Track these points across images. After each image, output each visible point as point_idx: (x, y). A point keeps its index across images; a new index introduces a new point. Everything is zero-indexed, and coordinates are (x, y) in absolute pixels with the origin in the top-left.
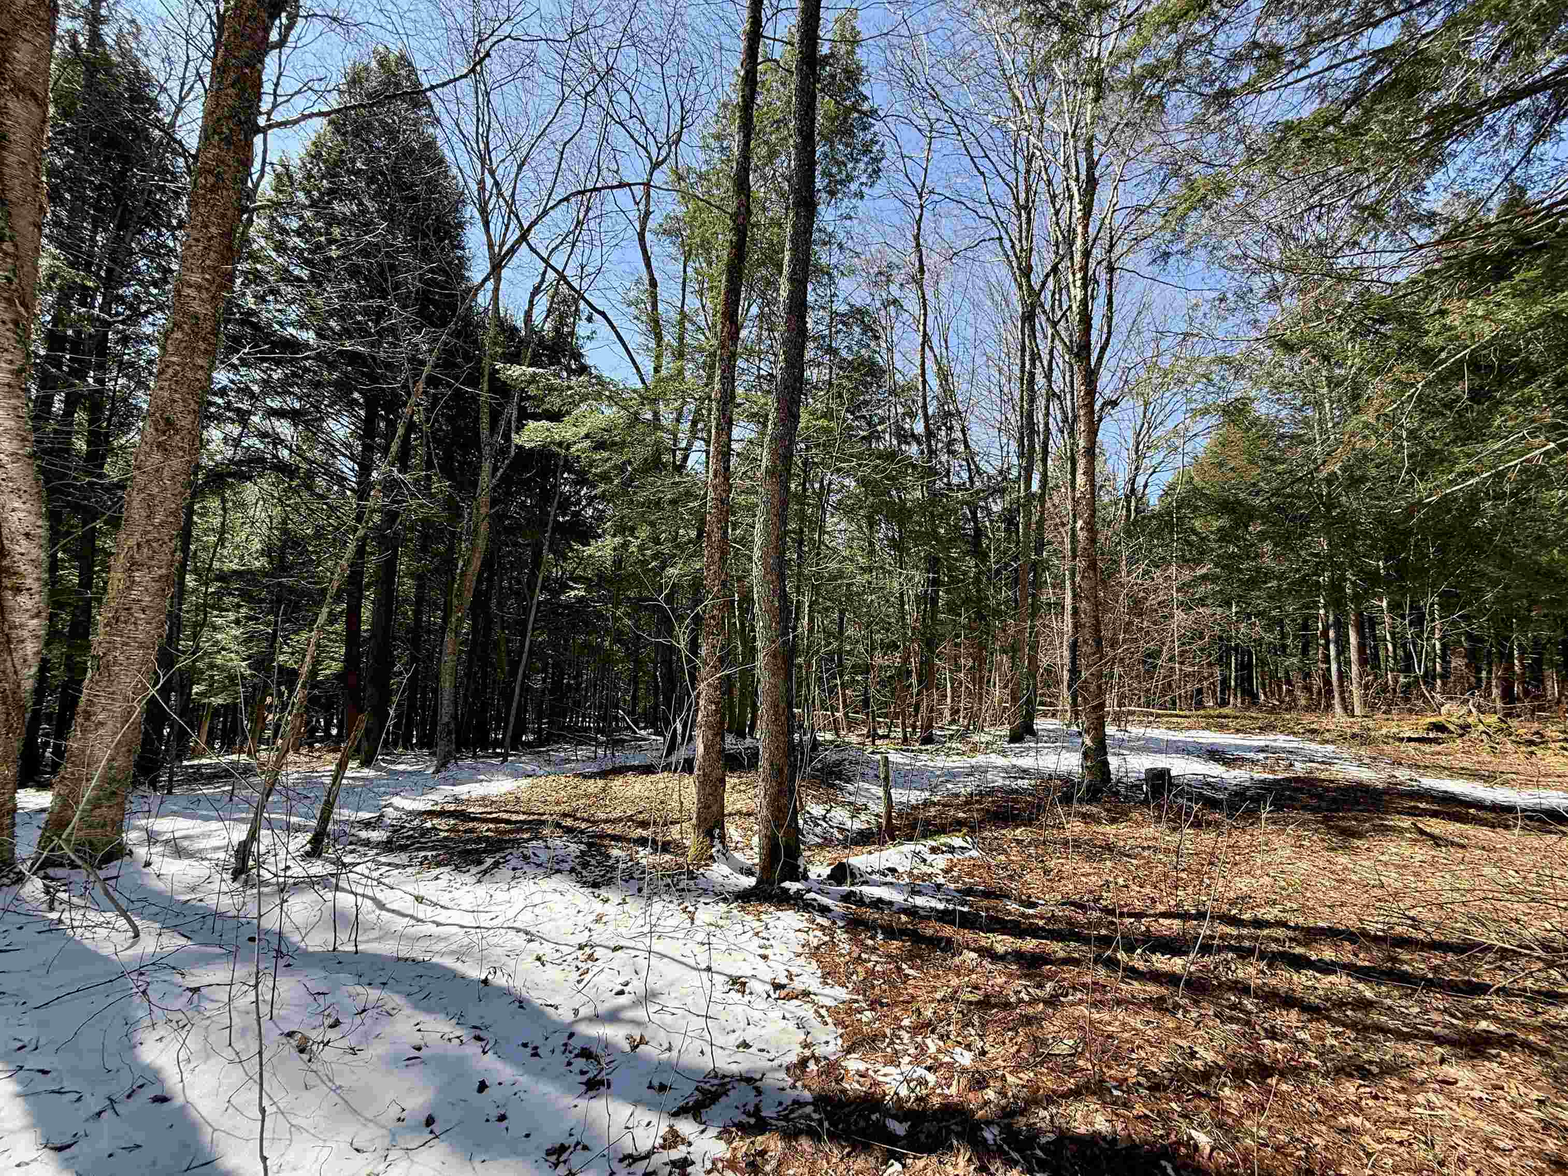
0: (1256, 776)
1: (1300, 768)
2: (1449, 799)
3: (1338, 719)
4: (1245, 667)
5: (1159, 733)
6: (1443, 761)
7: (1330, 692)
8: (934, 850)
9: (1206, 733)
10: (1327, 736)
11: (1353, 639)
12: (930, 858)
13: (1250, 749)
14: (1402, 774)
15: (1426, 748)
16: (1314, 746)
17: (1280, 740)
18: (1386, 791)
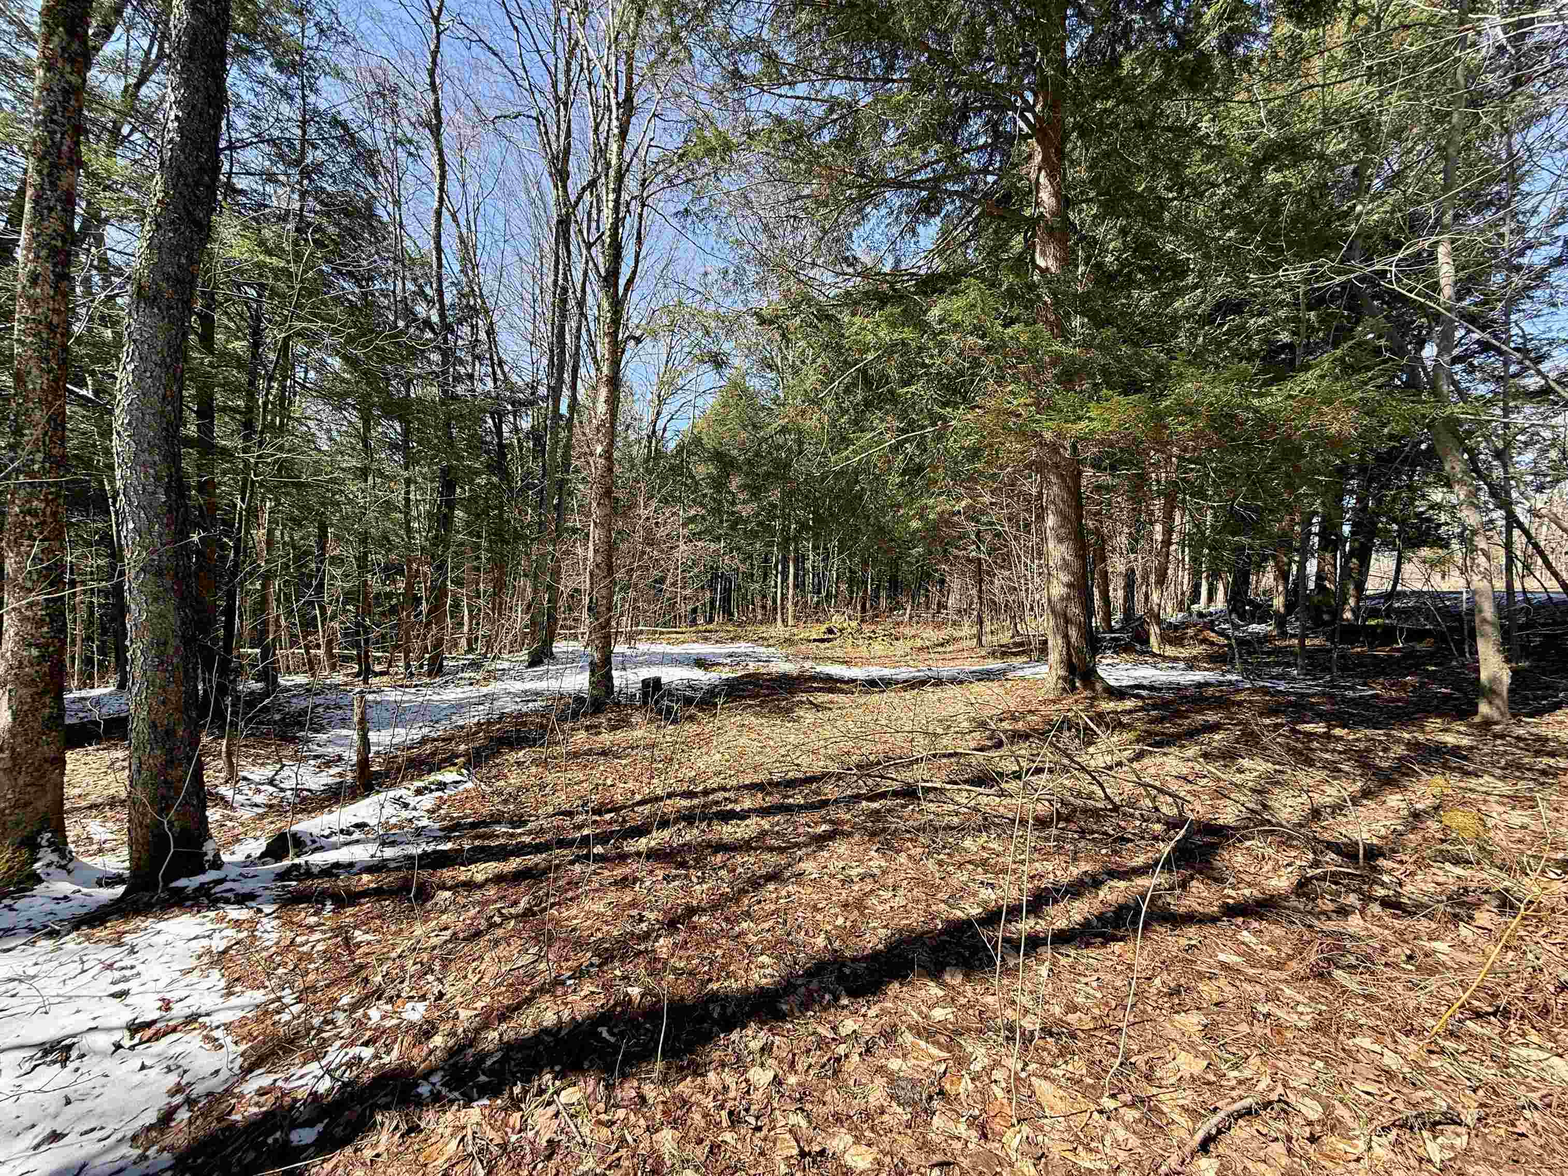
0: (724, 676)
1: (752, 667)
2: (829, 678)
3: (778, 630)
4: (727, 591)
5: (661, 648)
6: (829, 653)
7: (775, 609)
8: (419, 792)
9: (696, 645)
10: (771, 642)
11: (792, 570)
12: (412, 801)
13: (720, 655)
14: (808, 665)
15: (822, 646)
16: (763, 649)
17: (742, 647)
18: (798, 678)
